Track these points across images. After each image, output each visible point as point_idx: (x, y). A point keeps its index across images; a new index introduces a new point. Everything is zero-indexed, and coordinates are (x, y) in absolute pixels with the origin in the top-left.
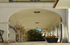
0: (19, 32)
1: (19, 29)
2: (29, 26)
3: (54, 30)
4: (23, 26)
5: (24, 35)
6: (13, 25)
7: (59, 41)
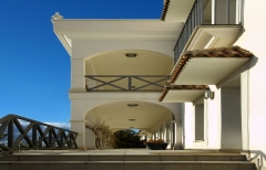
0: (100, 133)
1: (101, 129)
2: (116, 124)
3: (161, 131)
4: (106, 124)
5: (109, 139)
6: (92, 125)
7: (169, 147)
